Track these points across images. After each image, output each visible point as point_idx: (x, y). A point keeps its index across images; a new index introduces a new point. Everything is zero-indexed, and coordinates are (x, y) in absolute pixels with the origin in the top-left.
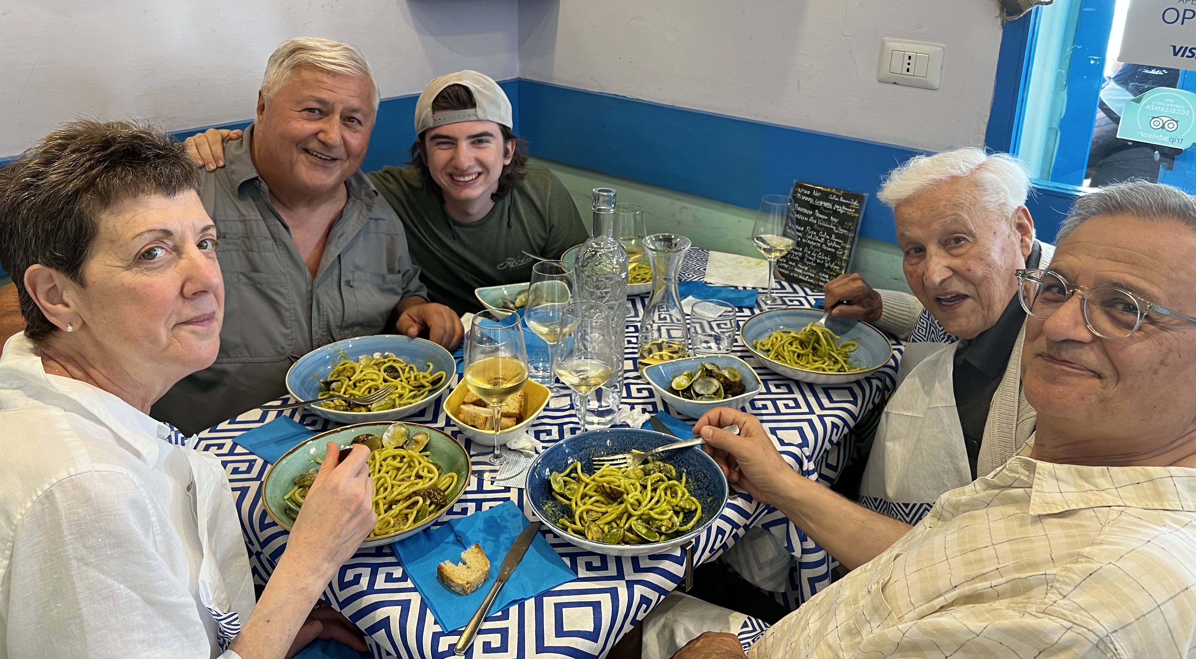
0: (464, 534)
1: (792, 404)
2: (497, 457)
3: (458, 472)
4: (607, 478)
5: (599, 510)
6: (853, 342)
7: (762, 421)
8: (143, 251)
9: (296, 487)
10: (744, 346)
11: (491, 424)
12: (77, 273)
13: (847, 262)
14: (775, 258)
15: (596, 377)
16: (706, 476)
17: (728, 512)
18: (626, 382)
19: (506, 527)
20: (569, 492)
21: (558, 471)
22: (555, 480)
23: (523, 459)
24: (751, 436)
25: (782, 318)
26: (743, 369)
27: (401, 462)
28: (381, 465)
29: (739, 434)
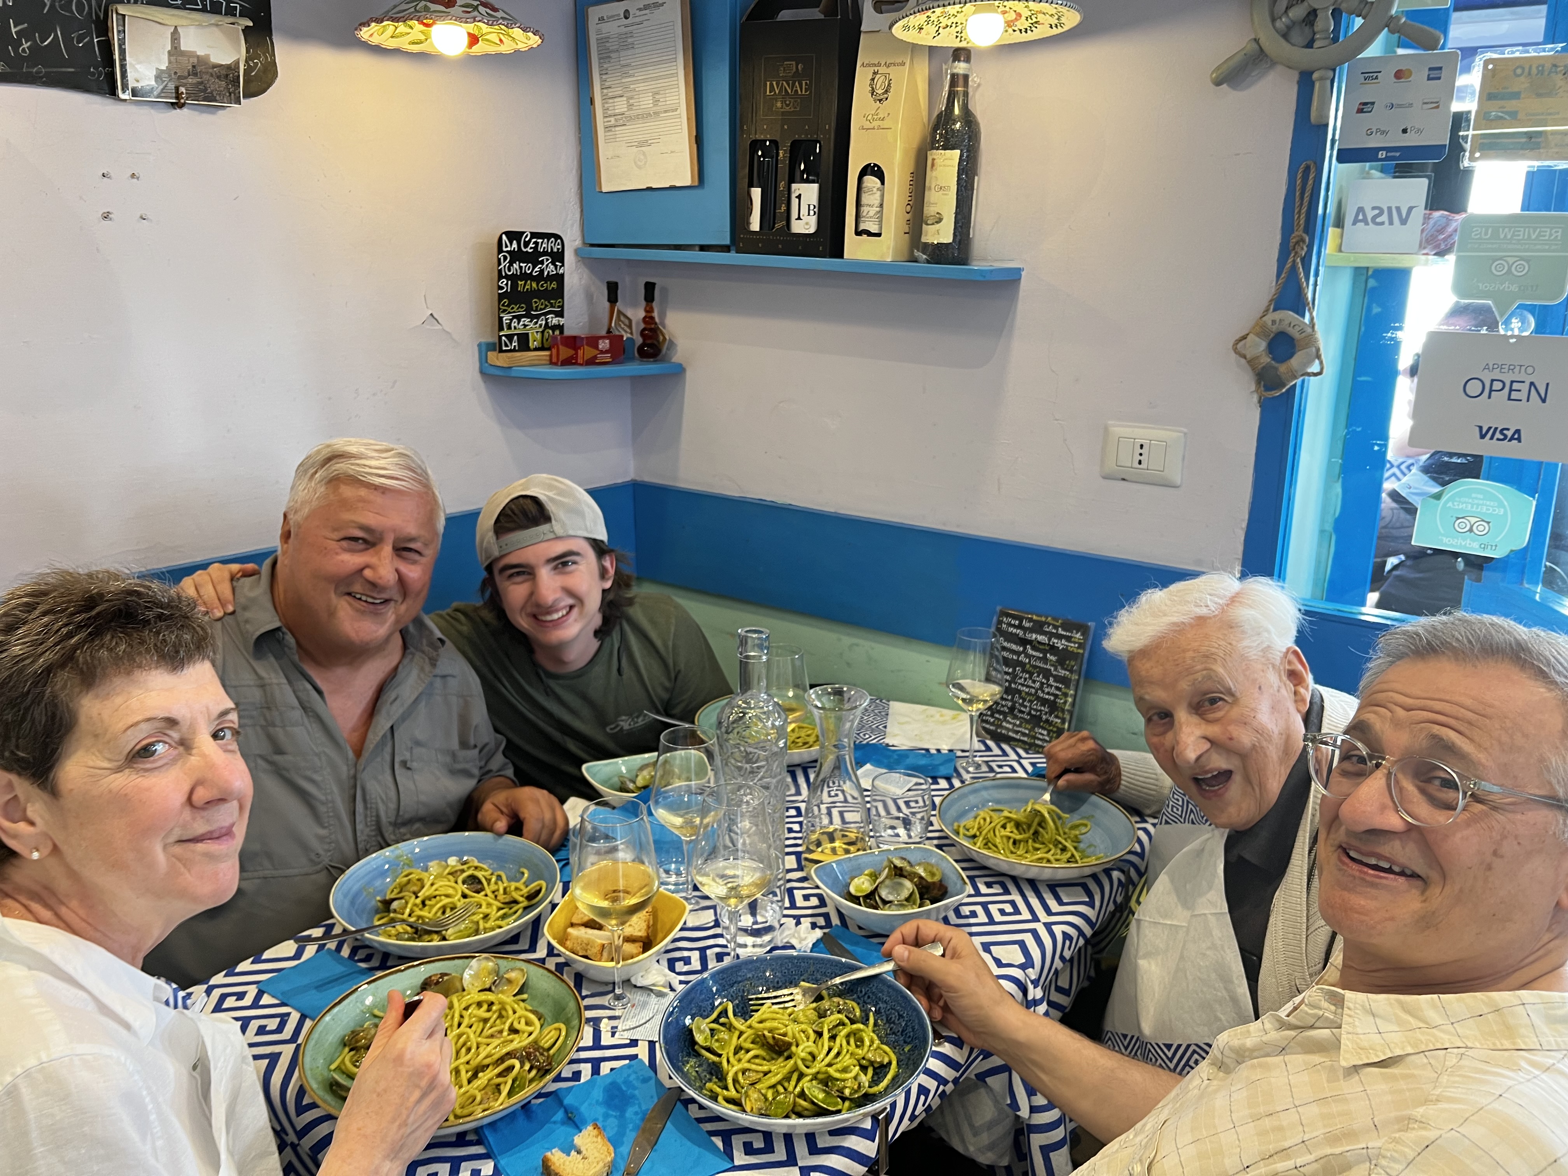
0: (577, 1109)
1: (1009, 908)
2: (618, 998)
3: (567, 1022)
4: (768, 1024)
5: (760, 1068)
6: (1085, 822)
7: (971, 934)
8: (138, 747)
9: (347, 1049)
10: (942, 831)
11: (610, 953)
12: (47, 778)
13: (1071, 713)
14: (978, 710)
15: (750, 885)
16: (901, 1016)
17: (934, 1064)
18: (789, 885)
19: (633, 1096)
20: (717, 1044)
21: (701, 1016)
22: (699, 1028)
23: (653, 999)
24: (959, 957)
25: (991, 792)
26: (944, 865)
27: (489, 1010)
28: (462, 1016)
29: (943, 955)
